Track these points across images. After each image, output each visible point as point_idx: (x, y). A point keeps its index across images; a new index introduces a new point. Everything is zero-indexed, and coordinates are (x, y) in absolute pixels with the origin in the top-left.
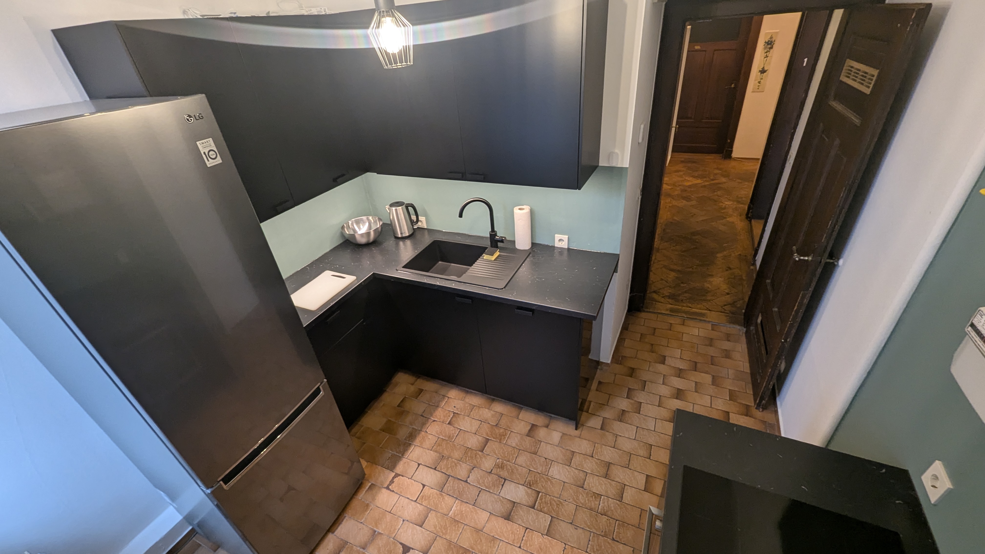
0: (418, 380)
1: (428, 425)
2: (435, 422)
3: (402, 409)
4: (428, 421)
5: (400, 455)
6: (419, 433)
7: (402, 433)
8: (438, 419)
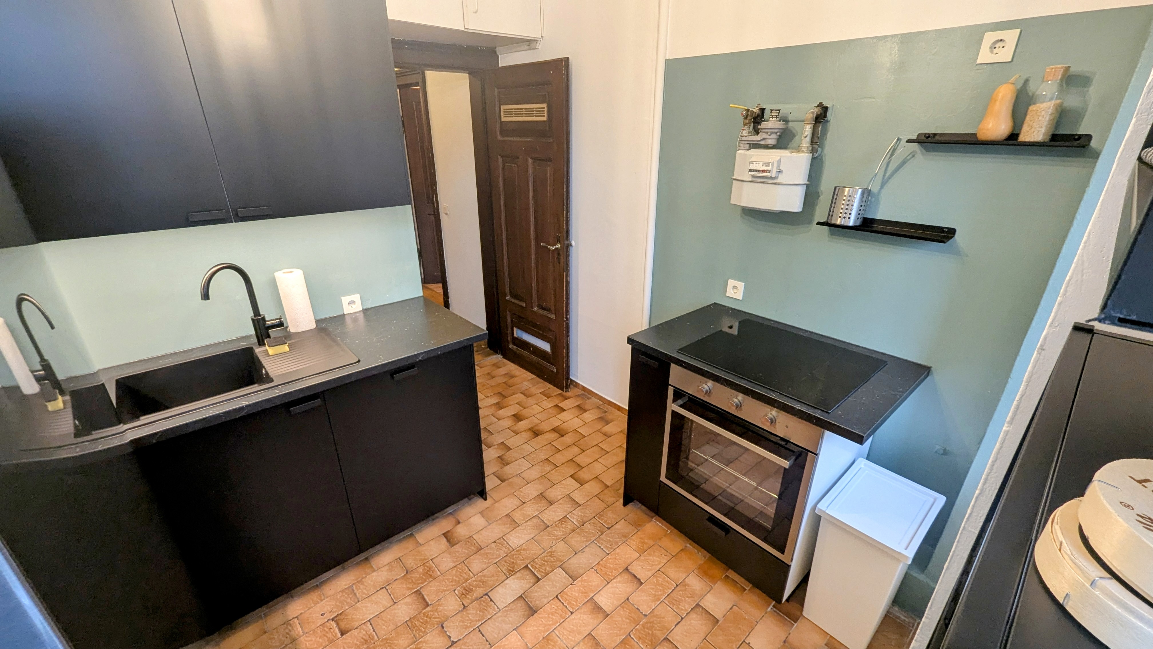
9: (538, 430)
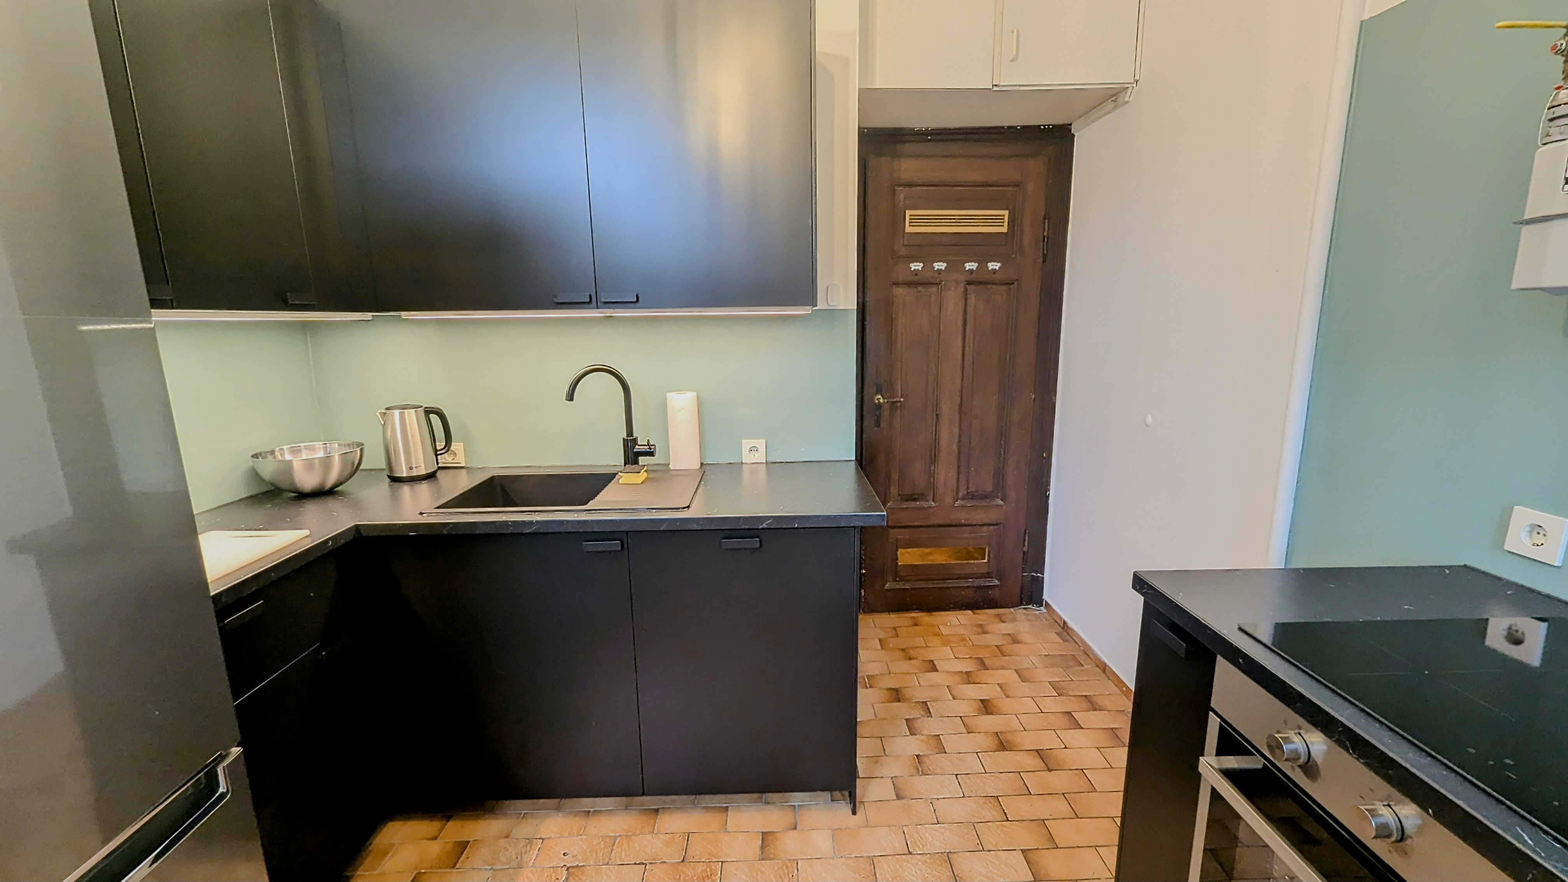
0: (451, 823)
9: (1008, 742)
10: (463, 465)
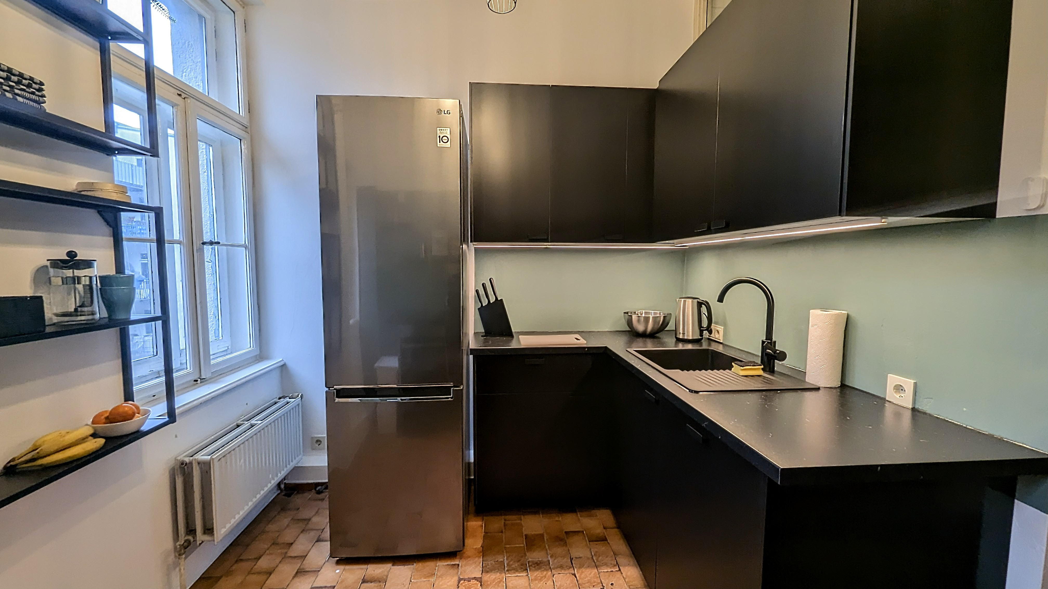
0: (616, 530)
1: (563, 571)
2: (574, 576)
3: (566, 539)
4: (569, 569)
5: (506, 569)
6: (547, 570)
7: (535, 556)
8: (580, 577)
10: (721, 341)
